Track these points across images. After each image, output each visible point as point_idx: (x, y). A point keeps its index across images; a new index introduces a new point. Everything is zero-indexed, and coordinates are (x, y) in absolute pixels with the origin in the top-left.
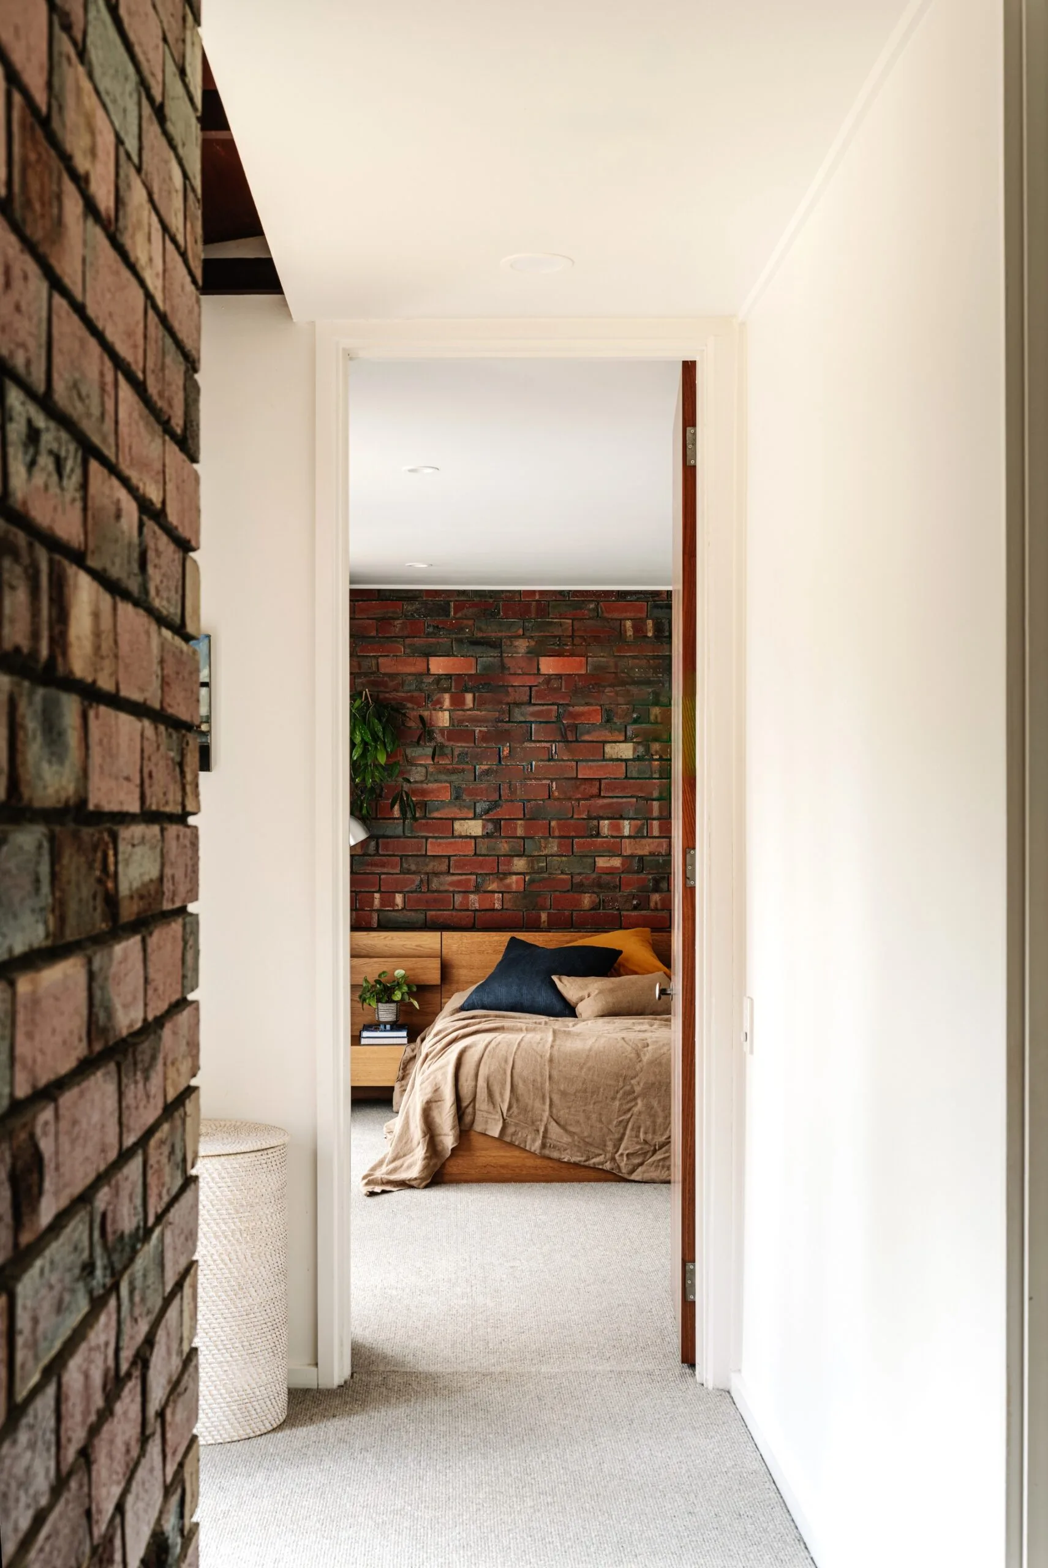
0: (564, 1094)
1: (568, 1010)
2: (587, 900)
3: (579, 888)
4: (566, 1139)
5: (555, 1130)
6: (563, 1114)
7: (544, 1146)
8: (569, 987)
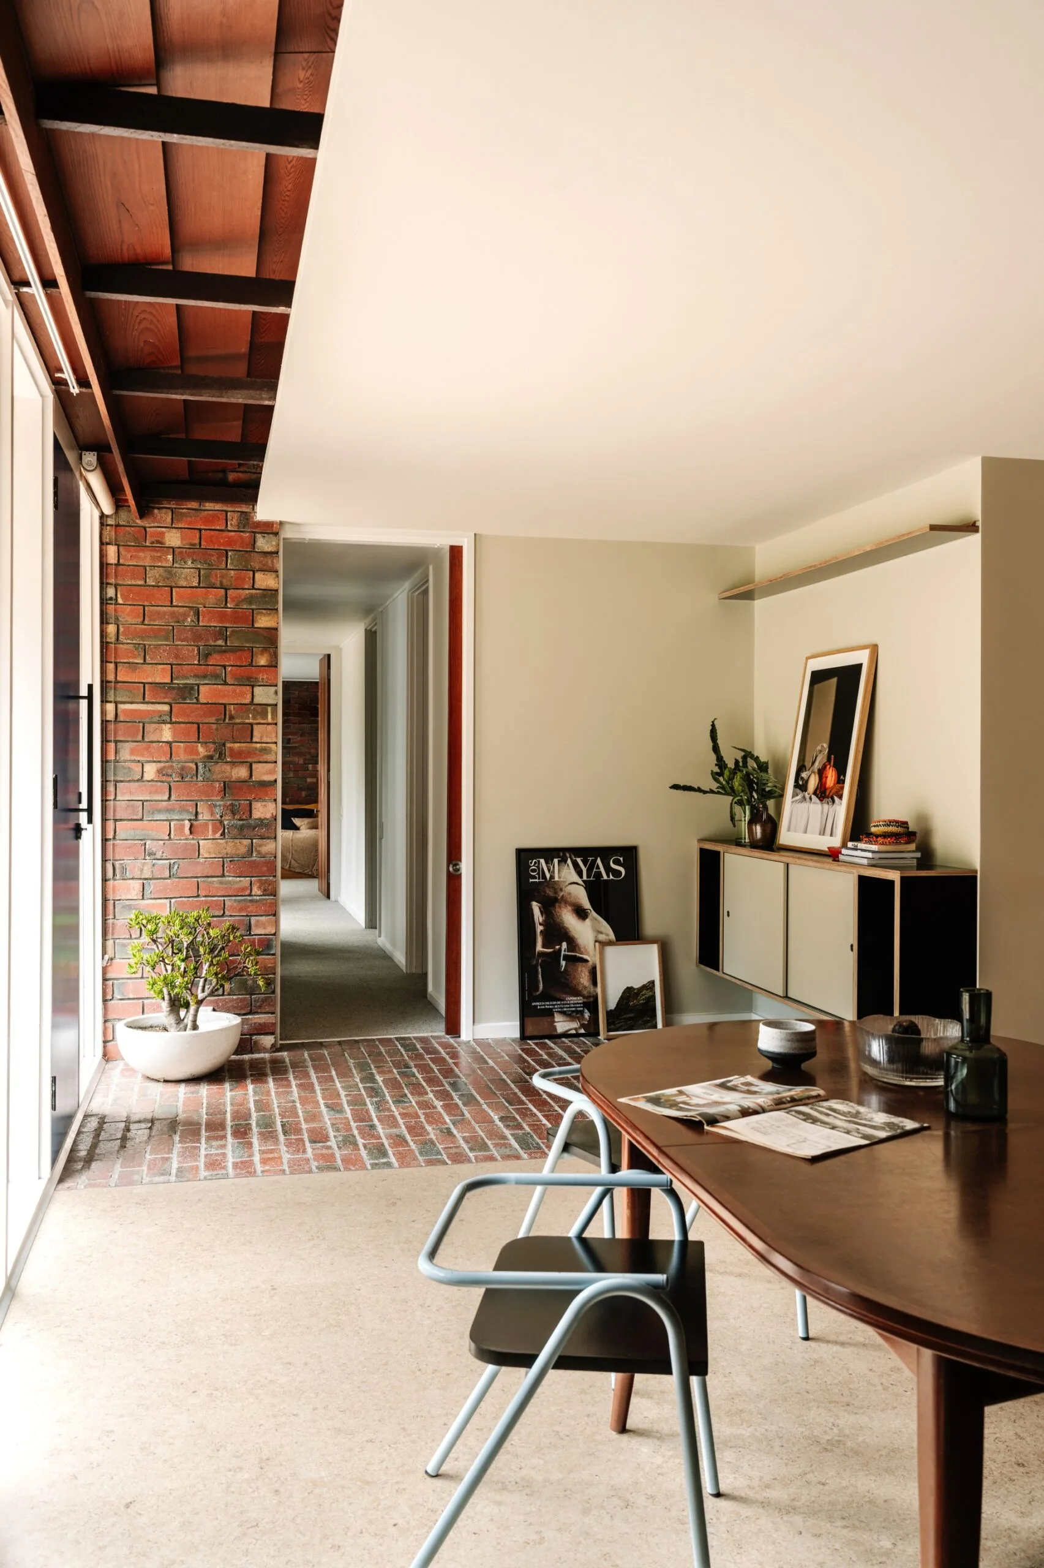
0: (296, 851)
1: (296, 828)
2: (304, 794)
3: (301, 789)
4: (297, 865)
5: (293, 862)
6: (296, 857)
7: (290, 867)
8: (297, 821)
